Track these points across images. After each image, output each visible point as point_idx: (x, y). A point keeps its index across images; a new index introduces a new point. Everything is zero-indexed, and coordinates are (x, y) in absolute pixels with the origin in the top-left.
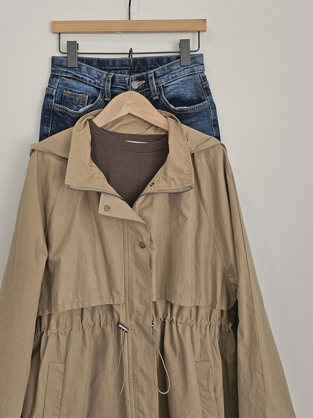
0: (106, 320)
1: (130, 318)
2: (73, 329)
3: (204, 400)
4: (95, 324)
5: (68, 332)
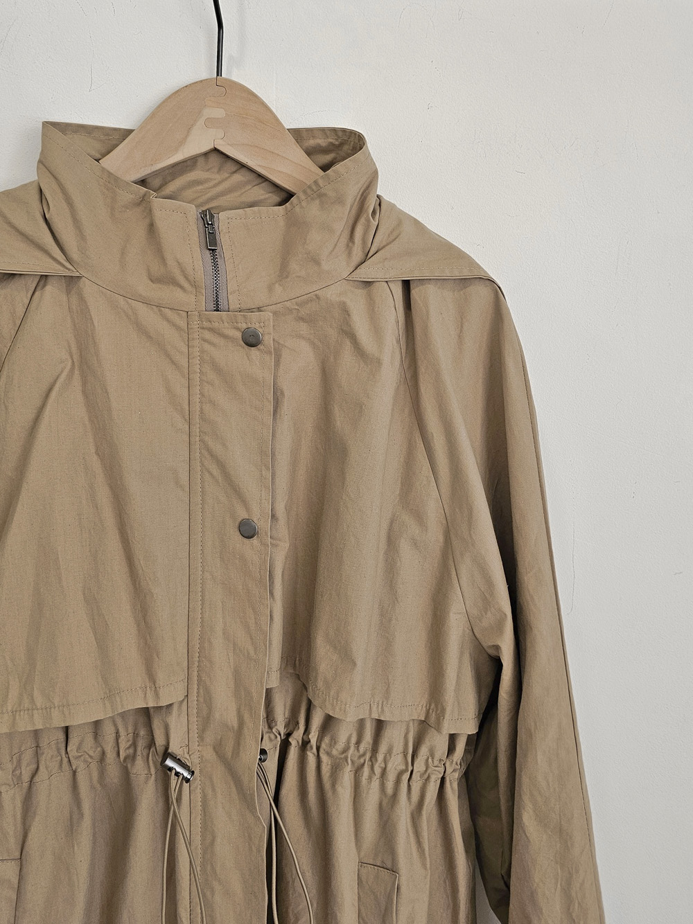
0: (134, 745)
1: (201, 738)
2: (41, 768)
4: (103, 753)
5: (26, 777)
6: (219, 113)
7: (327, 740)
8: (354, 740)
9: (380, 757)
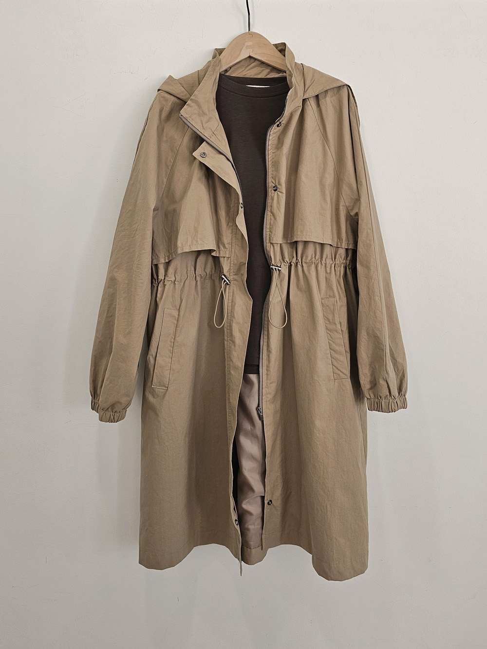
3: (329, 333)
6: (250, 43)
7: (304, 258)
8: (313, 256)
9: (324, 259)
